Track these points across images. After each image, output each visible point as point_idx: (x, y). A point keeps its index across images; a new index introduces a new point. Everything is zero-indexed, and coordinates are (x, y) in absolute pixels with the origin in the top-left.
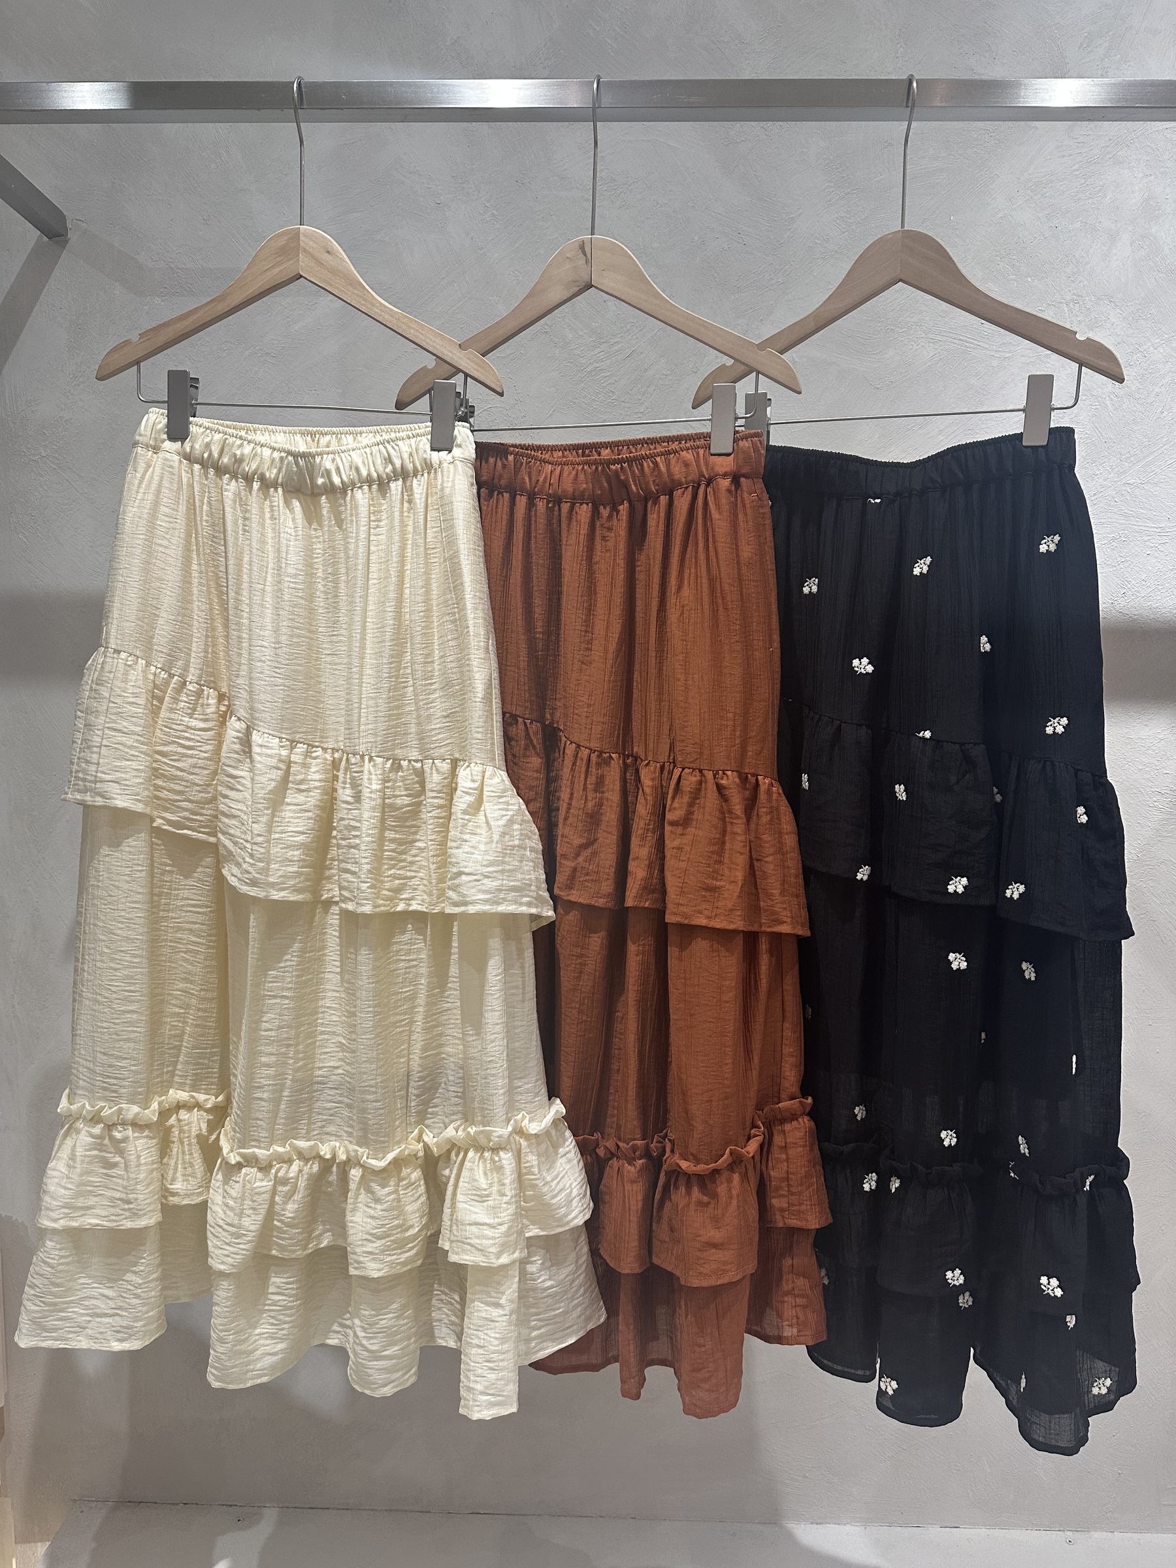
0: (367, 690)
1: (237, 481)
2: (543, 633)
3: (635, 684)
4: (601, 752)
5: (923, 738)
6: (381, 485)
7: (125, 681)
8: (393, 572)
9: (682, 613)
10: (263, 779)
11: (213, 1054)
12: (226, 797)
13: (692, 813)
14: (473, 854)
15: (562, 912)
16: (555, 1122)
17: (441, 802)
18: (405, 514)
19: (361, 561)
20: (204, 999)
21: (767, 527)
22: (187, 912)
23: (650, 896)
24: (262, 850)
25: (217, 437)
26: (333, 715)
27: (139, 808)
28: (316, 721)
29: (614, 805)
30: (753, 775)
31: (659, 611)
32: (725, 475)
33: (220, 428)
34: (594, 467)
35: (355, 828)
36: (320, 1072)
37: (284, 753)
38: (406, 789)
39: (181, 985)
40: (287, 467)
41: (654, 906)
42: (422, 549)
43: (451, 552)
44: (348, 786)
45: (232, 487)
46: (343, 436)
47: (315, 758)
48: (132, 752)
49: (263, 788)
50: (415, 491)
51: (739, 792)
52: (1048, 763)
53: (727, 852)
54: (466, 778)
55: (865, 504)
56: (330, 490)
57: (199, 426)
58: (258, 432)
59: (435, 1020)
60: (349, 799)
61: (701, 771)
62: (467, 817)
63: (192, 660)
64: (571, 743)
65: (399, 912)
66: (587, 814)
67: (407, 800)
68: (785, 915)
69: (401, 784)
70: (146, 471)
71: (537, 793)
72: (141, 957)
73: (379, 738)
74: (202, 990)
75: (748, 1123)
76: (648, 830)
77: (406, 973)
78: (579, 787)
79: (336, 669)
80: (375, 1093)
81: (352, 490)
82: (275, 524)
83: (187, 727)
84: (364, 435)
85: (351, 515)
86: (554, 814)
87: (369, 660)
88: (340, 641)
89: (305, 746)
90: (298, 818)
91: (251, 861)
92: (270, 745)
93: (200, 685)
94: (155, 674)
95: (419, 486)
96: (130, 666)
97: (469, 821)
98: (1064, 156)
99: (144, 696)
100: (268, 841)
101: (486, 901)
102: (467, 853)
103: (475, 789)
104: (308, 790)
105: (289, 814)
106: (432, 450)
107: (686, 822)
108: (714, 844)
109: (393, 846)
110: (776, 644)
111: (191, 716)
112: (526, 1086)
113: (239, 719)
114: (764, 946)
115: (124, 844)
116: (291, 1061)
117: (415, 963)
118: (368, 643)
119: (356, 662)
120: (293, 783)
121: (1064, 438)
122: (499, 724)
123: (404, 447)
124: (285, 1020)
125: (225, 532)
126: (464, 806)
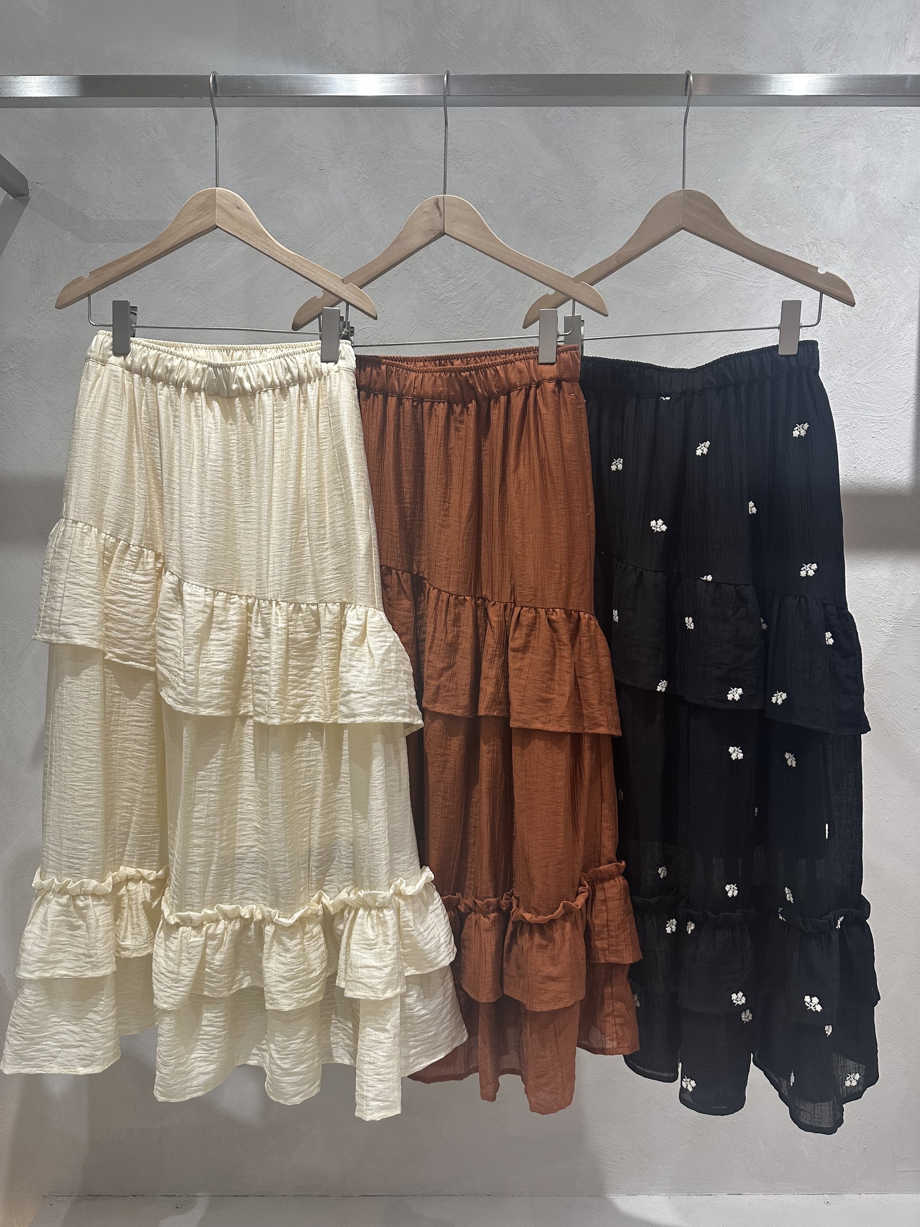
0: (273, 549)
1: (168, 387)
2: (410, 503)
3: (483, 542)
4: (457, 596)
5: (706, 581)
6: (283, 389)
7: (82, 545)
8: (293, 457)
9: (519, 487)
10: (192, 621)
11: (154, 838)
12: (162, 635)
13: (529, 642)
14: (360, 676)
15: (429, 720)
16: (426, 886)
17: (333, 636)
18: (302, 412)
19: (268, 448)
20: (147, 794)
21: (583, 419)
22: (132, 726)
23: (498, 707)
24: (193, 677)
25: (152, 352)
26: (247, 569)
27: (94, 645)
28: (233, 574)
29: (468, 636)
30: (576, 611)
31: (501, 485)
32: (550, 380)
33: (155, 345)
34: (449, 374)
35: (266, 658)
36: (240, 851)
37: (209, 599)
38: (305, 627)
39: (129, 784)
40: (208, 376)
41: (501, 715)
42: (315, 439)
43: (338, 441)
44: (259, 625)
45: (165, 392)
46: (252, 351)
47: (233, 603)
48: (88, 601)
49: (192, 628)
50: (309, 393)
51: (565, 625)
52: (803, 599)
53: (557, 671)
54: (353, 617)
55: (658, 401)
56: (242, 393)
57: (138, 344)
58: (185, 349)
59: (330, 807)
60: (260, 635)
61: (535, 609)
62: (354, 648)
63: (135, 528)
64: (434, 588)
65: (301, 723)
66: (448, 643)
67: (306, 635)
68: (602, 719)
69: (301, 622)
70: (96, 380)
71: (407, 628)
72: (97, 762)
73: (283, 587)
74: (145, 787)
75: (577, 882)
76: (495, 655)
77: (307, 771)
78: (440, 623)
79: (249, 534)
80: (284, 866)
81: (260, 393)
82: (199, 420)
83: (131, 580)
84: (268, 350)
85: (259, 413)
86: (420, 644)
87: (275, 526)
88: (252, 512)
89: (225, 594)
90: (220, 650)
91: (184, 685)
92: (198, 594)
93: (141, 547)
94: (105, 539)
95: (312, 390)
96: (85, 533)
97: (356, 651)
98: (803, 133)
99: (97, 556)
100: (197, 670)
101: (370, 713)
102: (355, 676)
103: (360, 626)
104: (228, 629)
105: (213, 648)
106: (322, 361)
107: (525, 648)
108: (547, 666)
109: (295, 671)
110: (592, 510)
111: (134, 572)
112: (403, 858)
113: (172, 574)
114: (586, 744)
115: (83, 674)
116: (217, 842)
117: (314, 763)
118: (273, 512)
119: (264, 528)
120: (216, 623)
121: (810, 349)
122: (378, 575)
123: (300, 359)
124: (212, 810)
125: (159, 427)
126: (352, 639)
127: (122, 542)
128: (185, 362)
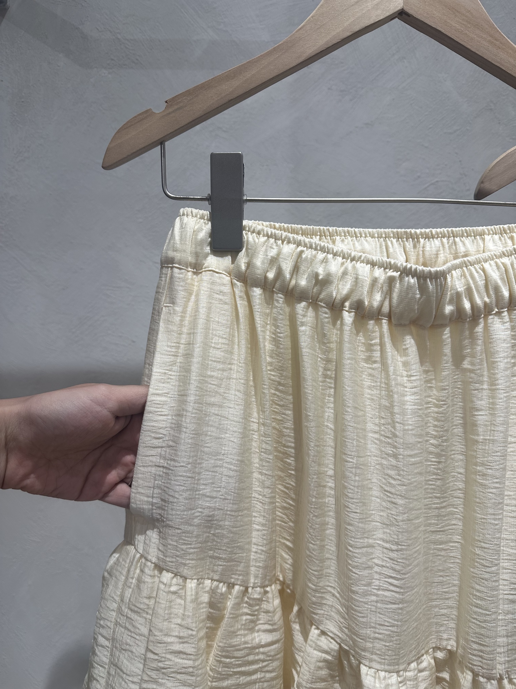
1: (318, 311)
40: (403, 292)
45: (310, 319)
56: (457, 318)
57: (257, 233)
70: (188, 301)
94: (210, 590)
127: (237, 587)
128: (349, 265)
